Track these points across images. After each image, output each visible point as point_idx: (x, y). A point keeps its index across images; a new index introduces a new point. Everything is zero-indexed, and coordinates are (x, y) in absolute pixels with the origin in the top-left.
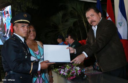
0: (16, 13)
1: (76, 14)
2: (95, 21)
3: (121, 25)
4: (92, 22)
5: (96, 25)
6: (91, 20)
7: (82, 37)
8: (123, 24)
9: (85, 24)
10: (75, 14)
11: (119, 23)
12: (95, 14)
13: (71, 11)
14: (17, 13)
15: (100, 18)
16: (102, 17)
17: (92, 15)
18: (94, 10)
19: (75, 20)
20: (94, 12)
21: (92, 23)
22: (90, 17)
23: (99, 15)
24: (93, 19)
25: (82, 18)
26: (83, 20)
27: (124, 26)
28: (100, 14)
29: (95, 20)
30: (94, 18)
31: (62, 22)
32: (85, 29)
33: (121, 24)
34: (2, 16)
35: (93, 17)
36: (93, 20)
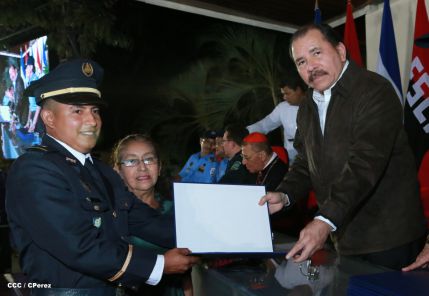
2: (326, 73)
4: (315, 74)
6: (311, 68)
18: (323, 32)
20: (324, 39)
21: (316, 81)
22: (308, 56)
23: (338, 52)
24: (319, 65)
25: (268, 83)
26: (269, 90)
28: (342, 48)
30: (322, 63)
34: (19, 70)
35: (319, 59)
36: (320, 68)
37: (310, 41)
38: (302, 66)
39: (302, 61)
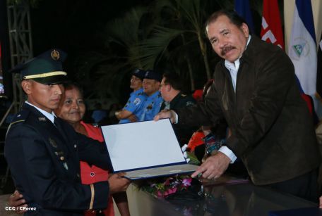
0: (10, 7)
1: (179, 16)
2: (234, 48)
3: (299, 54)
4: (226, 50)
5: (236, 59)
6: (222, 46)
7: (192, 80)
8: (305, 50)
9: (204, 46)
10: (176, 17)
11: (295, 47)
12: (232, 27)
13: (165, 7)
14: (13, 6)
15: (247, 39)
16: (250, 33)
17: (225, 33)
18: (229, 17)
19: (176, 33)
20: (230, 23)
22: (219, 36)
23: (242, 31)
24: (228, 43)
25: (195, 29)
27: (308, 53)
28: (245, 28)
29: (232, 45)
30: (231, 40)
31: (140, 37)
32: (203, 59)
33: (300, 51)
35: (228, 38)
36: (229, 45)
37: (220, 25)
38: (215, 43)
39: (215, 40)
